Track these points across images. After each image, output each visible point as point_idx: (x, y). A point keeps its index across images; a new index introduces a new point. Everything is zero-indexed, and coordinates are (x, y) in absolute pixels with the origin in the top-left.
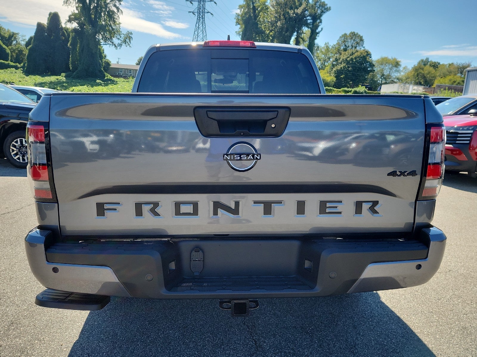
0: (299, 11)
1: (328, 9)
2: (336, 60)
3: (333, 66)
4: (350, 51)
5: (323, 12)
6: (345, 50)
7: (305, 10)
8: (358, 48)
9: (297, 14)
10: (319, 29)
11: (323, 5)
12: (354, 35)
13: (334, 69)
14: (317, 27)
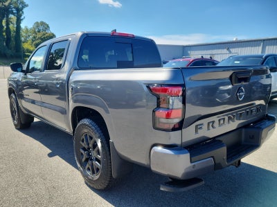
0: (7, 4)
1: (27, 6)
2: (34, 37)
3: (33, 41)
4: (42, 33)
5: (23, 7)
6: (39, 31)
7: (10, 4)
8: (47, 31)
9: (5, 6)
10: (22, 17)
11: (22, 3)
12: (43, 23)
13: (34, 43)
14: (21, 16)
